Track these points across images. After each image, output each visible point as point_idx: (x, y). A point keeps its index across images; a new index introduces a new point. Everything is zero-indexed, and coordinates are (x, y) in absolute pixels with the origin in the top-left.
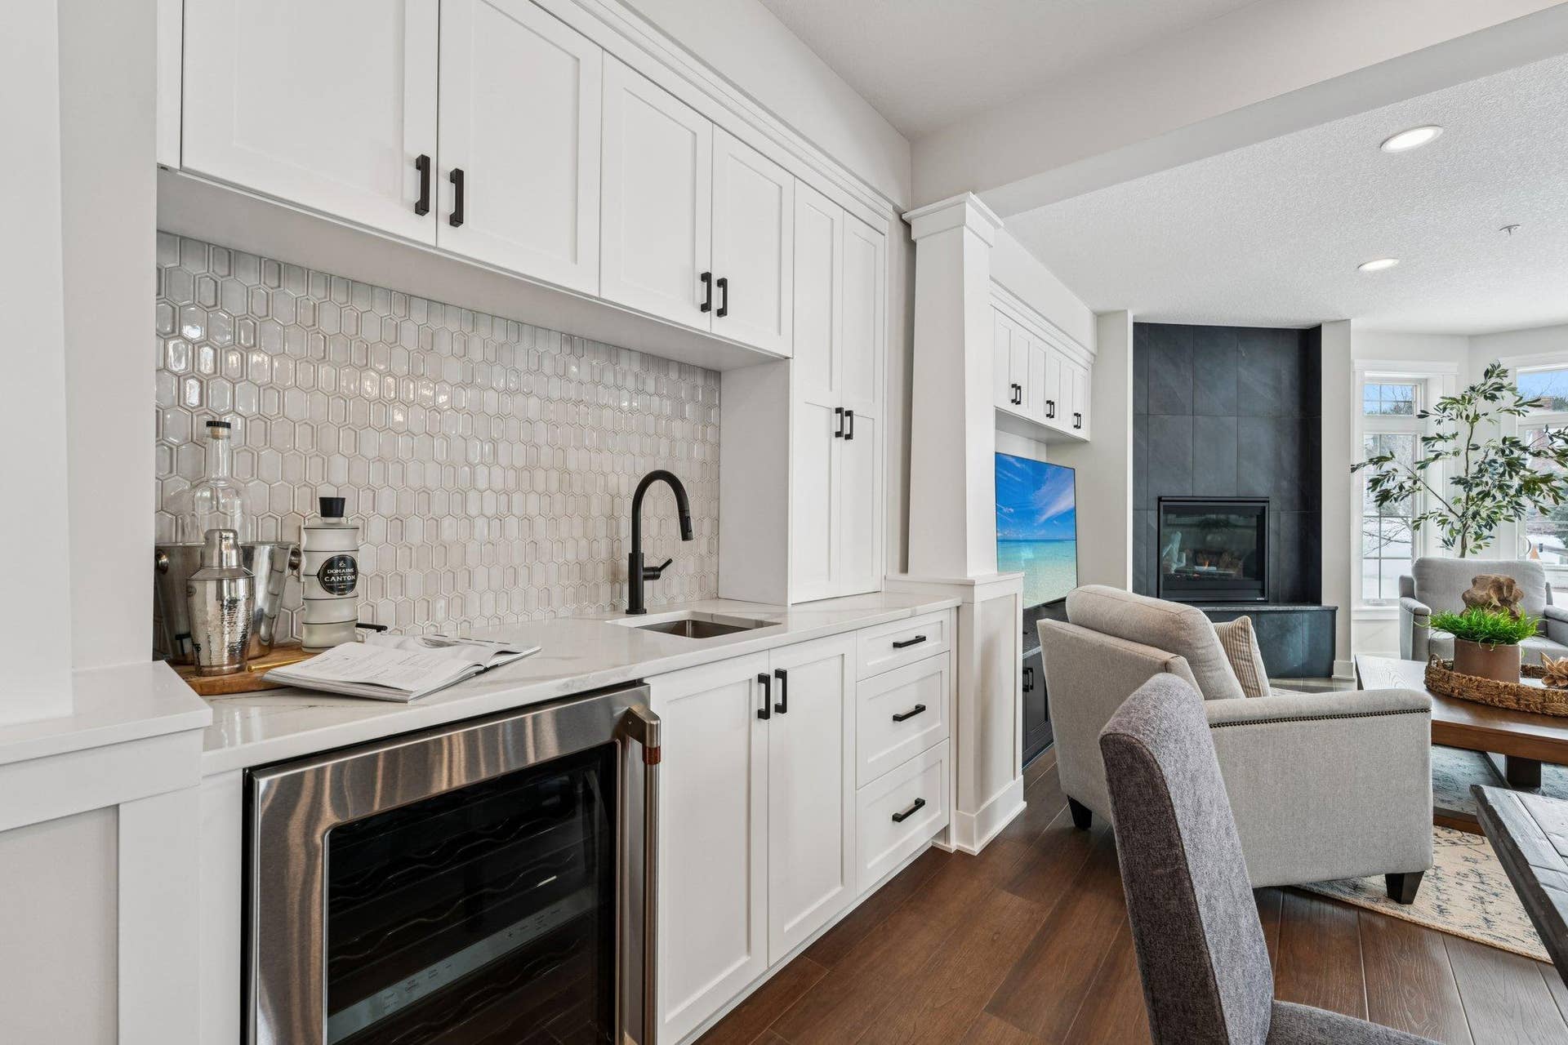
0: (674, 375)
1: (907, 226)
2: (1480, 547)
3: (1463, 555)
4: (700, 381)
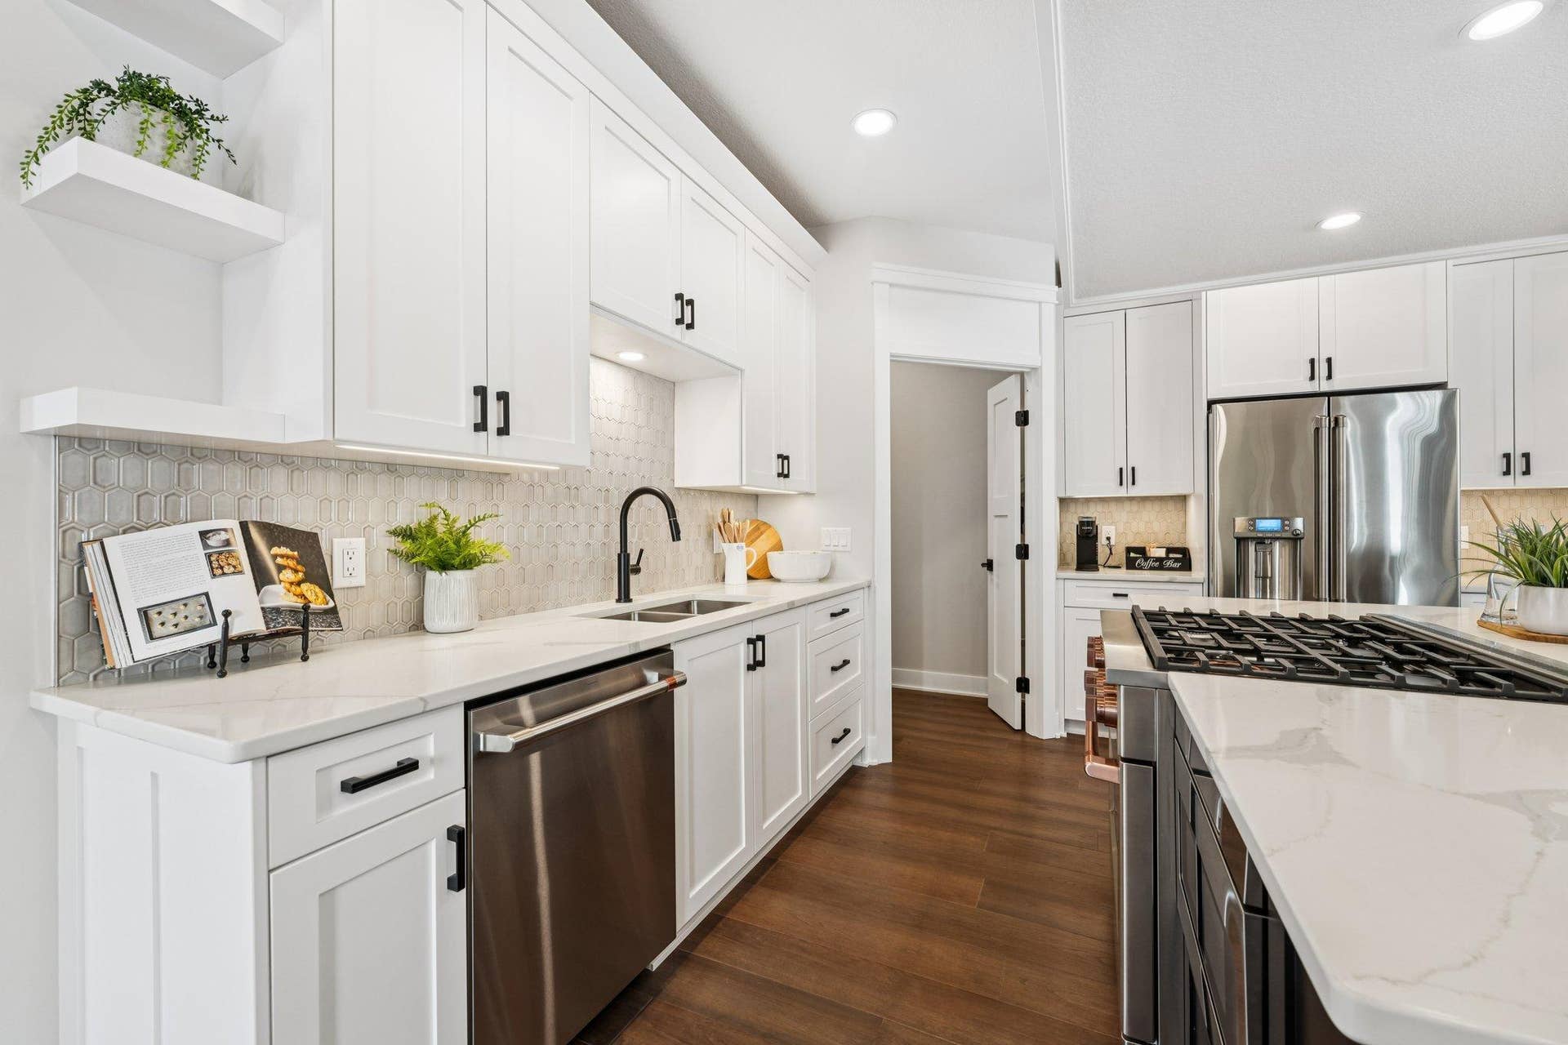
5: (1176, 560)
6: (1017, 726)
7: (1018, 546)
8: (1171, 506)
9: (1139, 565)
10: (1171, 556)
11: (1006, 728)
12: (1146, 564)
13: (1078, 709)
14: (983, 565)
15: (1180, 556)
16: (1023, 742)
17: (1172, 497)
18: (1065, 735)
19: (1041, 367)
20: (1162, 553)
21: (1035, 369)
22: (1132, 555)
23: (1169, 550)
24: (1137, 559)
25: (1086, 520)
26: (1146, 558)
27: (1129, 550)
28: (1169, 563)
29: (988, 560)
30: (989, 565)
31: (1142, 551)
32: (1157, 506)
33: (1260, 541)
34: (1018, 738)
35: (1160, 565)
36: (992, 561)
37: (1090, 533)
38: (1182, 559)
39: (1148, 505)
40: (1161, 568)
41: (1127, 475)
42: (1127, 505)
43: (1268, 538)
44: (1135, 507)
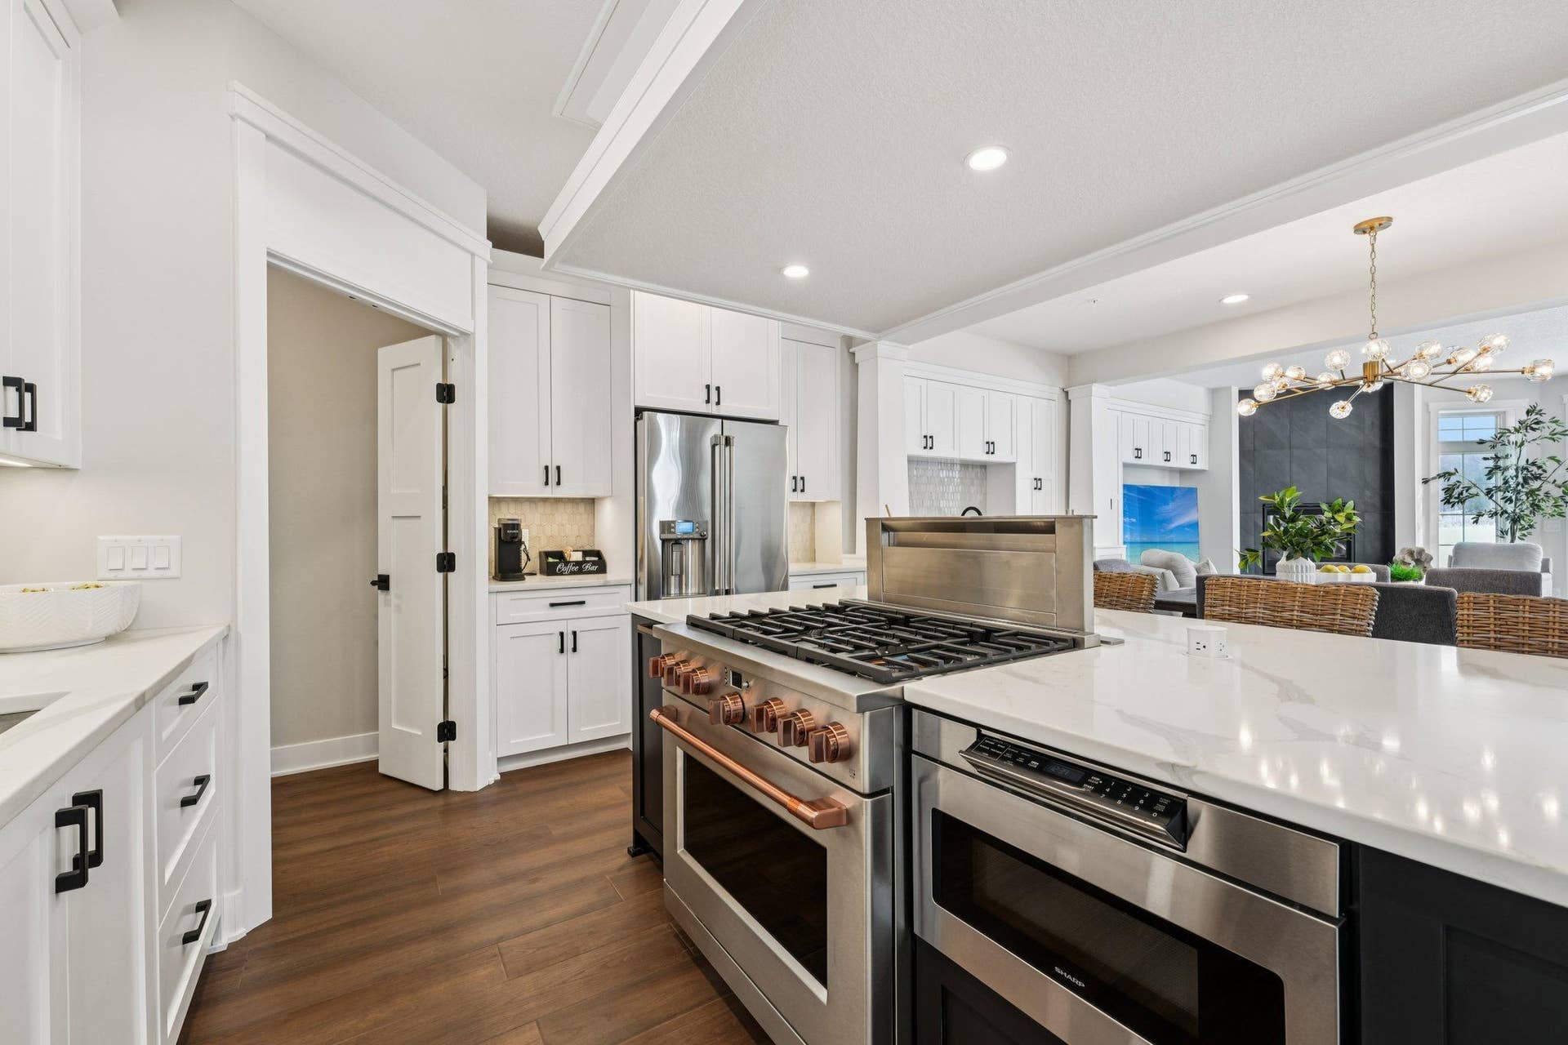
0: (970, 469)
1: (1067, 393)
2: (1524, 535)
3: (1512, 541)
4: (979, 470)
5: (594, 563)
6: (439, 786)
7: (439, 556)
8: (582, 508)
9: (560, 570)
10: (588, 559)
11: (421, 794)
12: (567, 569)
13: (512, 742)
14: (373, 583)
15: (596, 559)
16: (446, 805)
17: (582, 500)
18: (498, 777)
19: (474, 334)
20: (578, 557)
21: (464, 334)
22: (550, 560)
23: (586, 553)
24: (557, 564)
25: (510, 522)
26: (567, 563)
27: (548, 554)
28: (588, 567)
29: (379, 576)
30: (383, 583)
31: (560, 555)
32: (569, 508)
33: (677, 542)
34: (439, 802)
35: (579, 569)
36: (387, 577)
37: (516, 538)
38: (595, 562)
39: (561, 507)
40: (580, 572)
41: (552, 474)
42: (541, 507)
43: (684, 539)
44: (548, 509)
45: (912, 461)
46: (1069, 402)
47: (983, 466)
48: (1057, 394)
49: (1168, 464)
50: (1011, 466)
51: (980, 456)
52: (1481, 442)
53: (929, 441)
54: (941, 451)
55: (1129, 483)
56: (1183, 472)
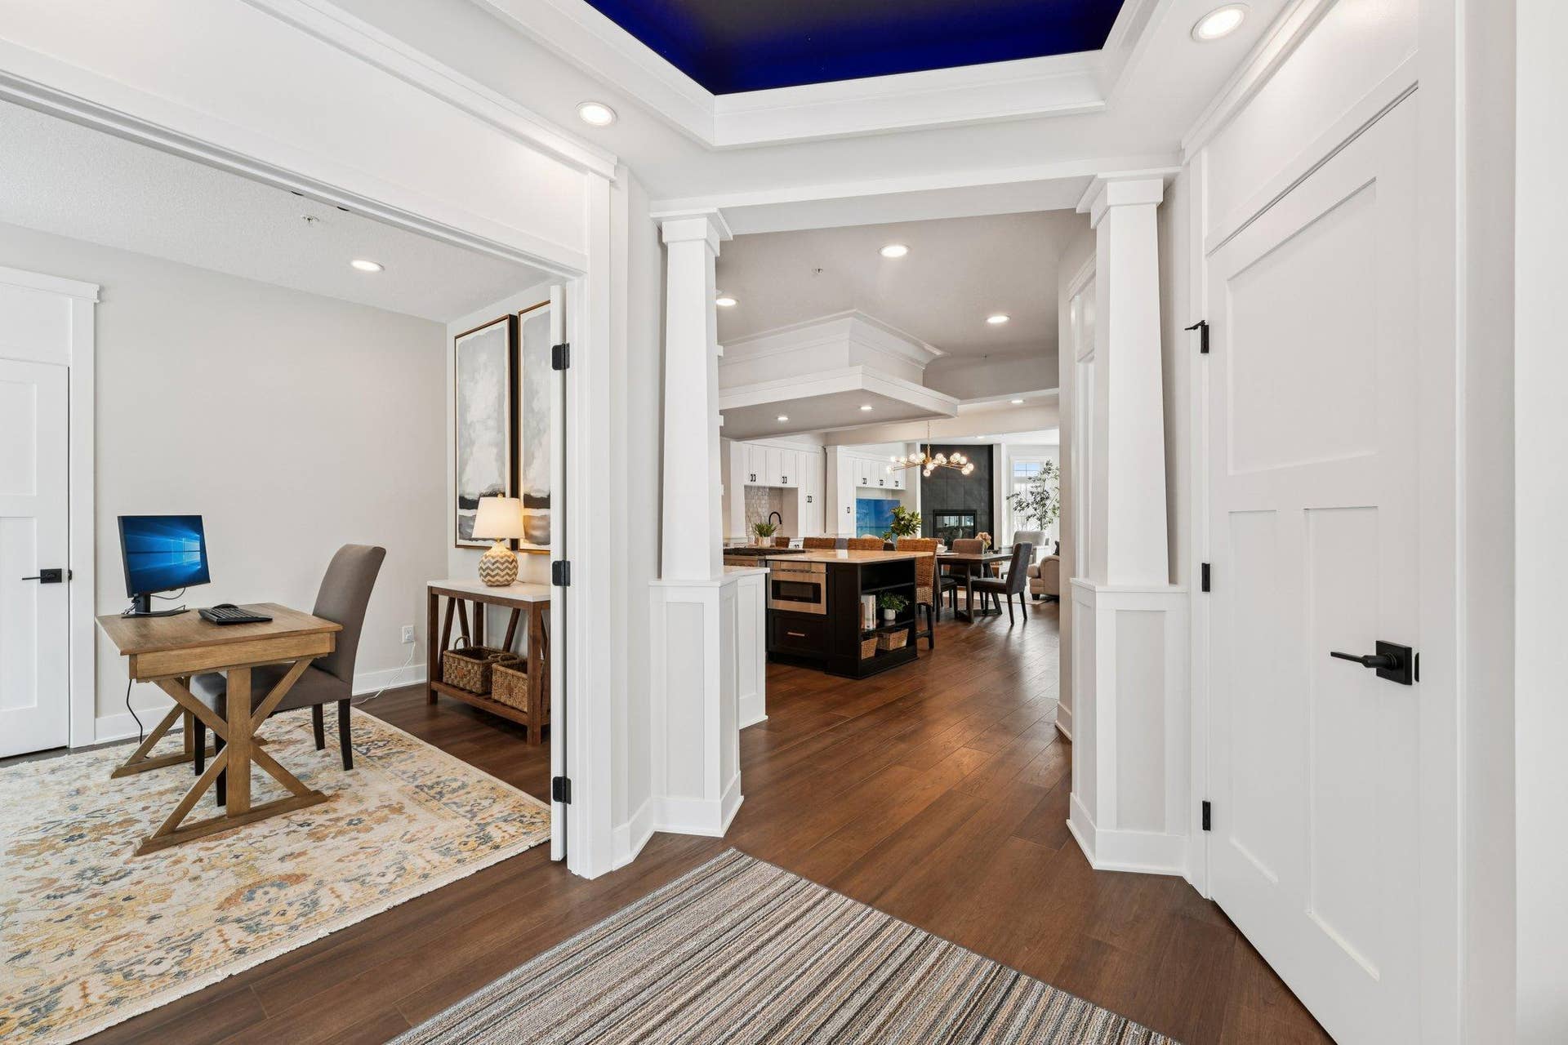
0: (774, 492)
1: (825, 450)
45: (746, 487)
46: (826, 454)
47: (781, 489)
48: (820, 449)
49: (881, 487)
50: (795, 490)
51: (779, 484)
52: (1030, 479)
53: (753, 477)
54: (759, 482)
55: (861, 498)
56: (894, 492)
